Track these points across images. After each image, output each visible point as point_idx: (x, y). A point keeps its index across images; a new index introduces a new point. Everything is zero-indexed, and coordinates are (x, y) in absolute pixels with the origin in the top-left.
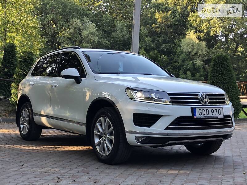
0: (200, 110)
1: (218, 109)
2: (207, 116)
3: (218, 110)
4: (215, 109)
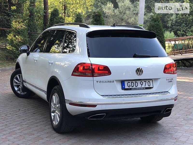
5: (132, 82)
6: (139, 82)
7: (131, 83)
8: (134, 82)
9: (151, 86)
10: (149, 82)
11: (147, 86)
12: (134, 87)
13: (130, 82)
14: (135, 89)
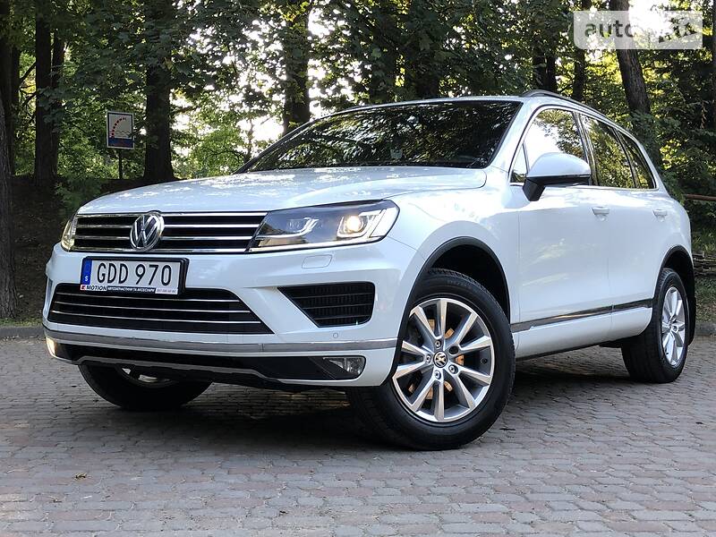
0: (102, 267)
1: (161, 265)
2: (121, 285)
3: (160, 269)
4: (151, 266)
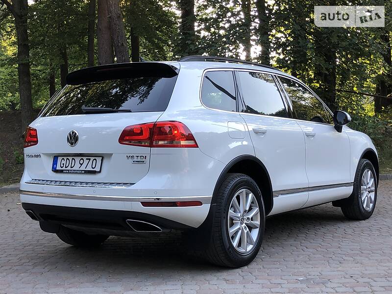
5: (67, 159)
6: (77, 159)
7: (65, 160)
8: (70, 158)
9: (97, 169)
10: (95, 161)
11: (89, 168)
12: (69, 168)
13: (65, 158)
14: (69, 172)
